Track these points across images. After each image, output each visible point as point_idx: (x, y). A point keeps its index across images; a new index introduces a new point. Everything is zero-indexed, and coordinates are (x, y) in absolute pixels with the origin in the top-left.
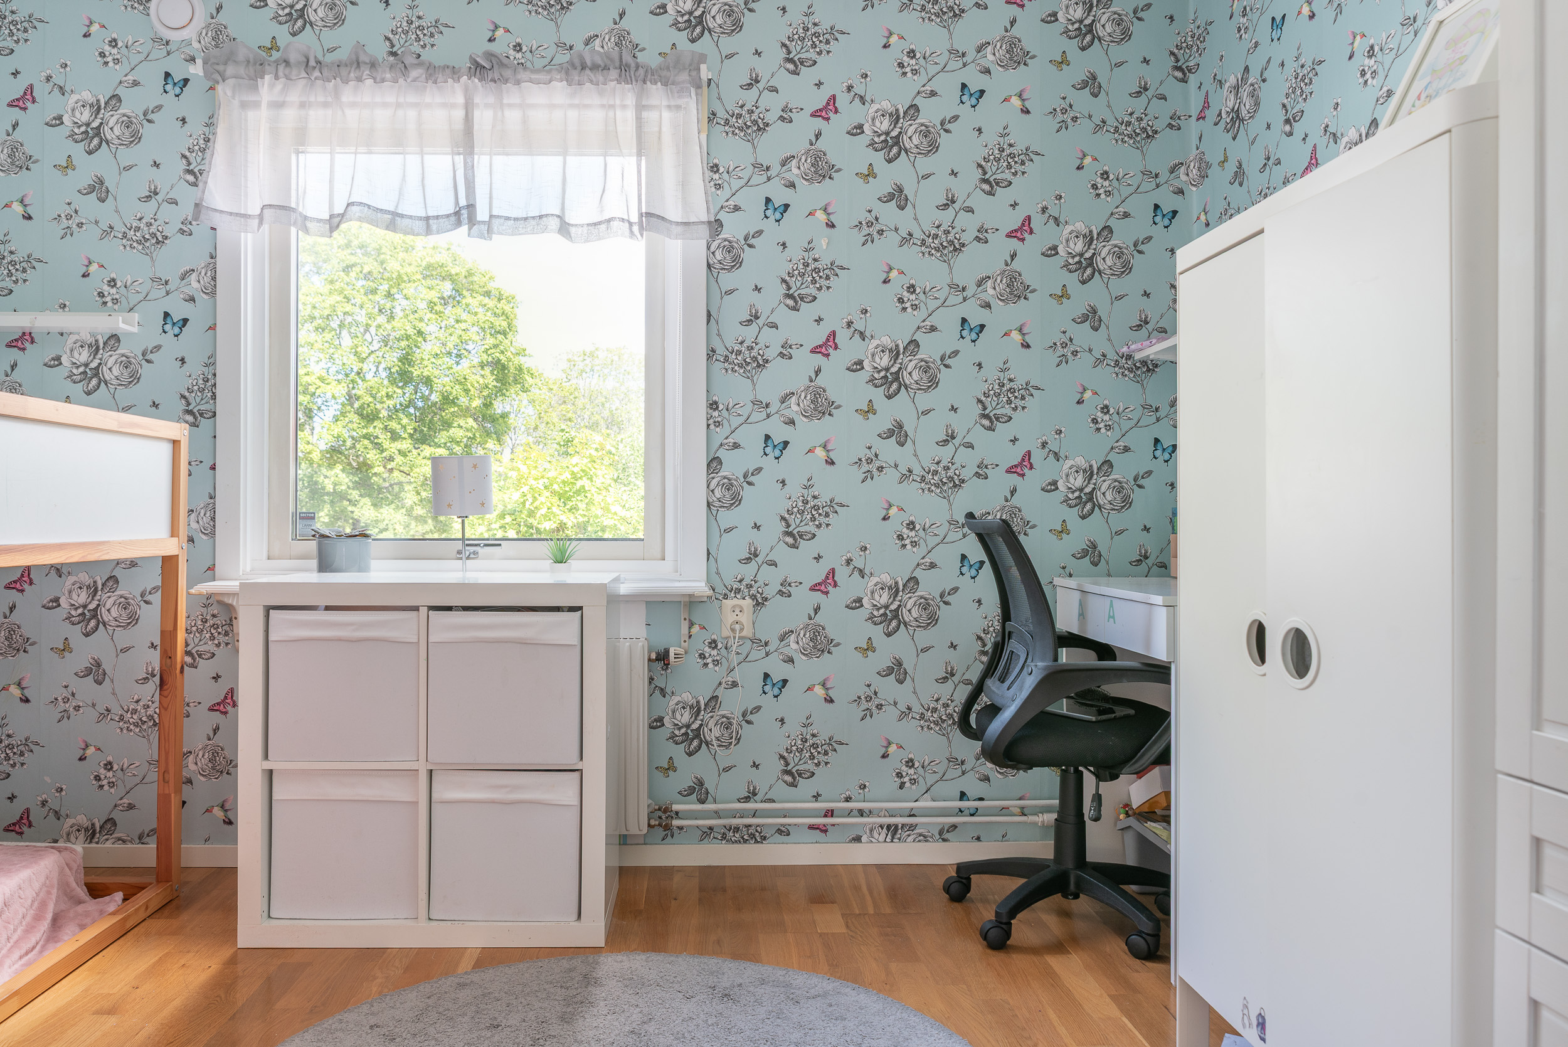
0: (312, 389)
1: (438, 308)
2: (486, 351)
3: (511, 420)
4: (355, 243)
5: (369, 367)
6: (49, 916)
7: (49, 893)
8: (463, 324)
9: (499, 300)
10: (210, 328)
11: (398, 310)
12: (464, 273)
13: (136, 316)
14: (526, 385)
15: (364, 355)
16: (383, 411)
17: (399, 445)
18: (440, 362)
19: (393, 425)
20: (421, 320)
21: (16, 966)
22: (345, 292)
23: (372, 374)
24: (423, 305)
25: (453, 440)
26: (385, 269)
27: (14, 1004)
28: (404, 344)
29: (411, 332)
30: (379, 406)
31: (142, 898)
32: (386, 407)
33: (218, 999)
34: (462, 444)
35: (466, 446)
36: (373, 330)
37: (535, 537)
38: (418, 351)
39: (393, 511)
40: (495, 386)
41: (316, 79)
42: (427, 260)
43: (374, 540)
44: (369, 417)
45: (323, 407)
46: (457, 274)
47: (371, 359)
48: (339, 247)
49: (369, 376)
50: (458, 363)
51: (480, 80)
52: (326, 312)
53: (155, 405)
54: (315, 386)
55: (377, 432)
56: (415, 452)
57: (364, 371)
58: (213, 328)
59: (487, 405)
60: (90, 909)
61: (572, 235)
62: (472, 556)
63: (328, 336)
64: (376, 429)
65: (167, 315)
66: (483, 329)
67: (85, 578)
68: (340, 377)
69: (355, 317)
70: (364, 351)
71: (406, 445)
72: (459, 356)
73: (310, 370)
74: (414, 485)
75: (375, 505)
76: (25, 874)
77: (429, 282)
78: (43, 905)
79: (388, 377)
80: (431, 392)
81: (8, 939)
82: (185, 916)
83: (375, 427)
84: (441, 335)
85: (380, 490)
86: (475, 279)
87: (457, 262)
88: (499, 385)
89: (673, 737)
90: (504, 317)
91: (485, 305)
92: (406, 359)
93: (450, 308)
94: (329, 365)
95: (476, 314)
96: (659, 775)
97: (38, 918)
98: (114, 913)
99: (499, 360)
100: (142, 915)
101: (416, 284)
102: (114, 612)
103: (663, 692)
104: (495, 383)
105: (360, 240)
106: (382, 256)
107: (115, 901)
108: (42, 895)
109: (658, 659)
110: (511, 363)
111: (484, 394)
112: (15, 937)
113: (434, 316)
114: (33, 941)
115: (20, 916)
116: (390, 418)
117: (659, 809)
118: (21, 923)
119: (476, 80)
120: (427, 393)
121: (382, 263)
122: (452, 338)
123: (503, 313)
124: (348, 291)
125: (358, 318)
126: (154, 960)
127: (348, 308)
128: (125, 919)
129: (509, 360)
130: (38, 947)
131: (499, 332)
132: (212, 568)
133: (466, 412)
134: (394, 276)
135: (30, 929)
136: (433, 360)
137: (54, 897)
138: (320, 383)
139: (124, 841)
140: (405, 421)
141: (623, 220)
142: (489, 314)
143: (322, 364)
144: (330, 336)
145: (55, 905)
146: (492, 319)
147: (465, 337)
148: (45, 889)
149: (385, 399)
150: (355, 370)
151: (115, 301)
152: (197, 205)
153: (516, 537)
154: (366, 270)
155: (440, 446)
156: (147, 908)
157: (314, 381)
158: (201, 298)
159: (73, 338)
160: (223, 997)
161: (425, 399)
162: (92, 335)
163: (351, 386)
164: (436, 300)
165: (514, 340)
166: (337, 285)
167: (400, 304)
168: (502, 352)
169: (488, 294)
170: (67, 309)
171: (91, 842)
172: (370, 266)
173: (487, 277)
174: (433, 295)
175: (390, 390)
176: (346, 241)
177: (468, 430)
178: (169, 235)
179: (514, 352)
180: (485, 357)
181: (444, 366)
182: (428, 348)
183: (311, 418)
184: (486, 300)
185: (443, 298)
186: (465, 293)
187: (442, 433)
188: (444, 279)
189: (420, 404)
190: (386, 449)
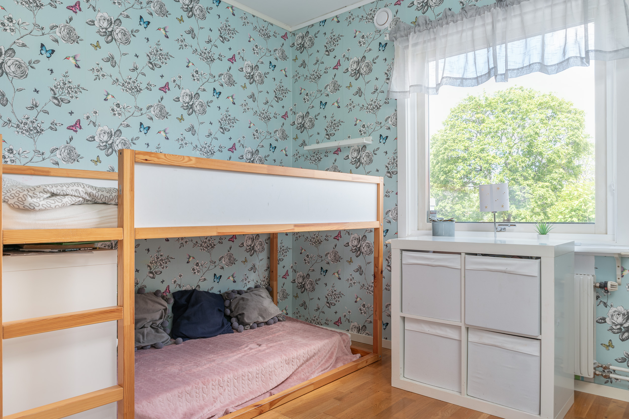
0: (490, 161)
1: (545, 122)
2: (568, 138)
3: (583, 168)
4: (507, 99)
5: (514, 150)
6: (334, 357)
7: (335, 349)
8: (557, 127)
9: (575, 114)
10: (395, 139)
11: (526, 125)
12: (557, 104)
13: (371, 138)
14: (590, 151)
15: (511, 146)
16: (520, 168)
17: (527, 182)
18: (546, 145)
19: (525, 174)
20: (537, 128)
21: (320, 374)
22: (503, 121)
23: (515, 153)
24: (538, 121)
25: (553, 179)
26: (520, 108)
27: (312, 388)
28: (529, 139)
29: (532, 133)
30: (518, 166)
31: (367, 357)
32: (521, 166)
33: (376, 406)
34: (557, 180)
35: (559, 181)
36: (516, 135)
37: (588, 222)
38: (536, 141)
39: (525, 210)
40: (573, 153)
41: (430, 29)
42: (540, 101)
43: (456, 222)
44: (513, 170)
45: (495, 168)
46: (554, 106)
47: (515, 146)
48: (501, 102)
49: (514, 154)
50: (554, 145)
51: (500, 7)
52: (495, 130)
53: (377, 171)
54: (491, 160)
55: (517, 177)
56: (535, 185)
57: (512, 152)
58: (396, 139)
59: (570, 162)
60: (348, 358)
61: (549, 71)
62: (502, 230)
63: (496, 139)
64: (517, 176)
65: (381, 135)
66: (568, 128)
67: (356, 236)
68: (501, 155)
69: (508, 130)
70: (512, 144)
71: (530, 182)
72: (555, 141)
73: (489, 154)
74: (535, 199)
75: (517, 208)
76: (326, 341)
77: (541, 111)
78: (332, 353)
79: (522, 154)
80: (543, 158)
81: (319, 363)
82: (379, 368)
83: (517, 175)
84: (547, 133)
85: (519, 201)
86: (563, 106)
87: (554, 100)
88: (576, 152)
89: (611, 329)
90: (578, 121)
91: (568, 117)
92: (530, 146)
93: (551, 121)
94: (497, 151)
95: (563, 121)
96: (603, 349)
97: (330, 357)
98: (354, 362)
99: (575, 142)
100: (365, 364)
101: (534, 112)
102: (365, 249)
103: (605, 305)
104: (573, 152)
105: (509, 98)
106: (519, 103)
107: (356, 357)
108: (332, 349)
109: (600, 287)
110: (581, 142)
111: (568, 157)
112: (322, 363)
113: (543, 125)
114: (327, 366)
115: (324, 356)
116: (523, 171)
117: (601, 367)
118: (324, 358)
119: (498, 8)
120: (540, 159)
121: (519, 106)
122: (552, 134)
123: (577, 120)
124: (505, 120)
125: (509, 131)
126: (362, 383)
127: (504, 127)
128: (357, 365)
129: (580, 141)
130: (329, 368)
131: (575, 129)
132: (397, 233)
133: (560, 166)
134: (524, 111)
135: (327, 361)
136: (543, 144)
137: (336, 351)
138: (493, 159)
139: (369, 335)
140: (530, 172)
141: (576, 57)
142: (570, 121)
143: (494, 151)
144: (497, 139)
145: (336, 354)
146: (571, 123)
147: (558, 133)
148: (333, 348)
149: (521, 163)
150: (508, 152)
151: (365, 133)
152: (388, 91)
153: (577, 221)
154: (512, 110)
155: (546, 182)
156: (367, 362)
157: (491, 158)
158: (392, 127)
159: (352, 148)
160: (378, 405)
161: (540, 162)
162: (358, 146)
163: (506, 159)
164: (544, 118)
165: (583, 131)
166: (500, 118)
167: (528, 123)
168: (577, 137)
169: (569, 112)
170: (350, 138)
171: (358, 333)
172: (514, 108)
173: (569, 104)
174: (543, 116)
175: (523, 159)
176: (503, 99)
177: (560, 174)
178: (381, 105)
179: (583, 136)
180: (568, 140)
181: (548, 147)
182: (541, 139)
183: (490, 173)
184: (569, 115)
185: (548, 117)
186: (558, 113)
187: (547, 176)
188: (548, 108)
189: (537, 164)
190: (522, 184)
